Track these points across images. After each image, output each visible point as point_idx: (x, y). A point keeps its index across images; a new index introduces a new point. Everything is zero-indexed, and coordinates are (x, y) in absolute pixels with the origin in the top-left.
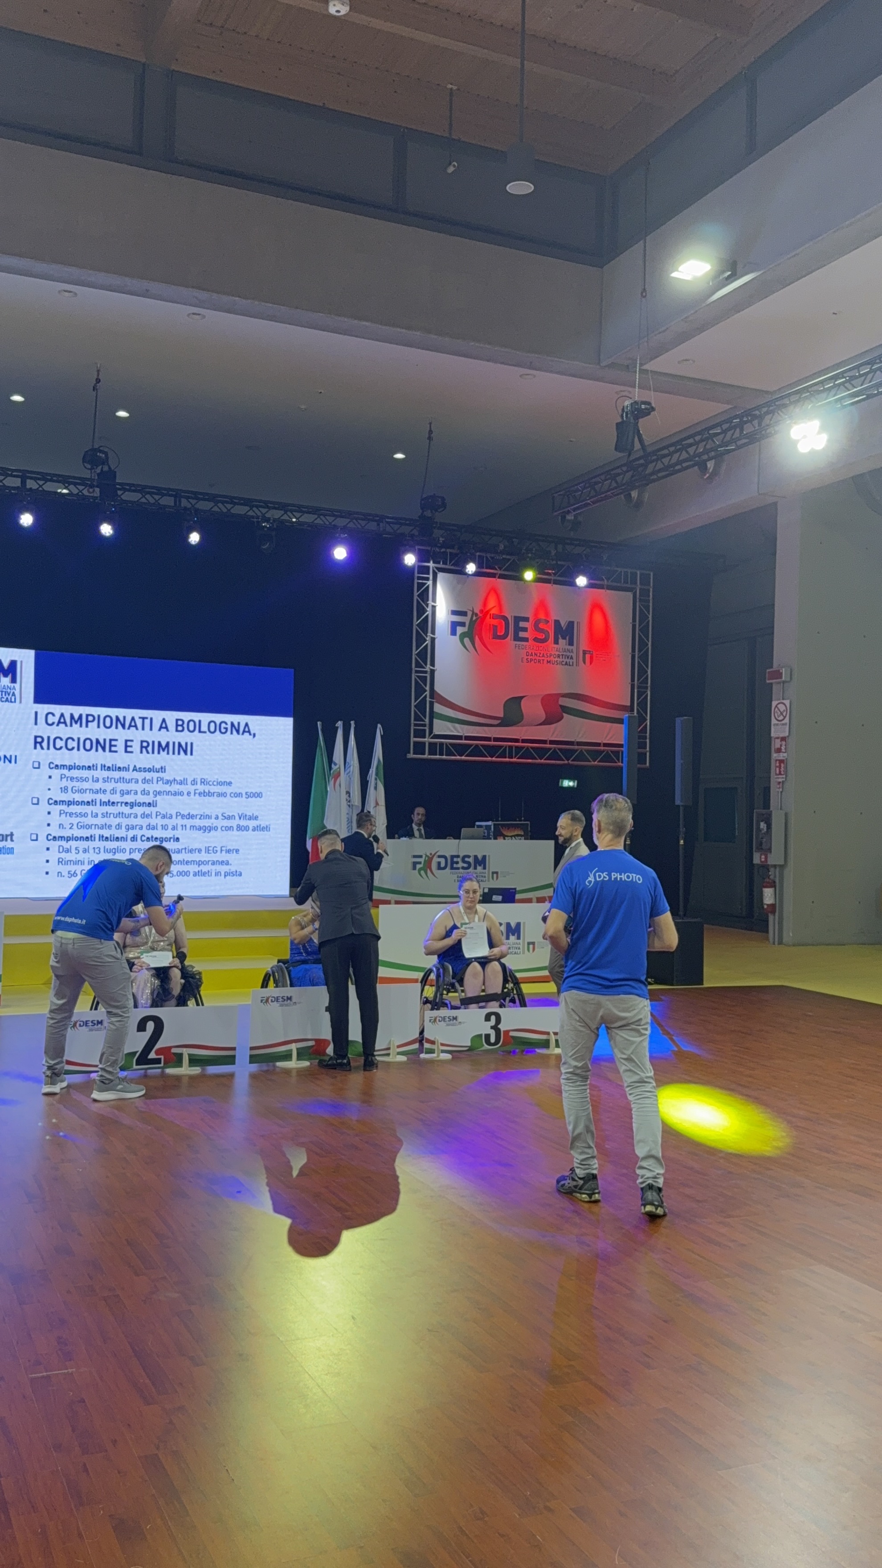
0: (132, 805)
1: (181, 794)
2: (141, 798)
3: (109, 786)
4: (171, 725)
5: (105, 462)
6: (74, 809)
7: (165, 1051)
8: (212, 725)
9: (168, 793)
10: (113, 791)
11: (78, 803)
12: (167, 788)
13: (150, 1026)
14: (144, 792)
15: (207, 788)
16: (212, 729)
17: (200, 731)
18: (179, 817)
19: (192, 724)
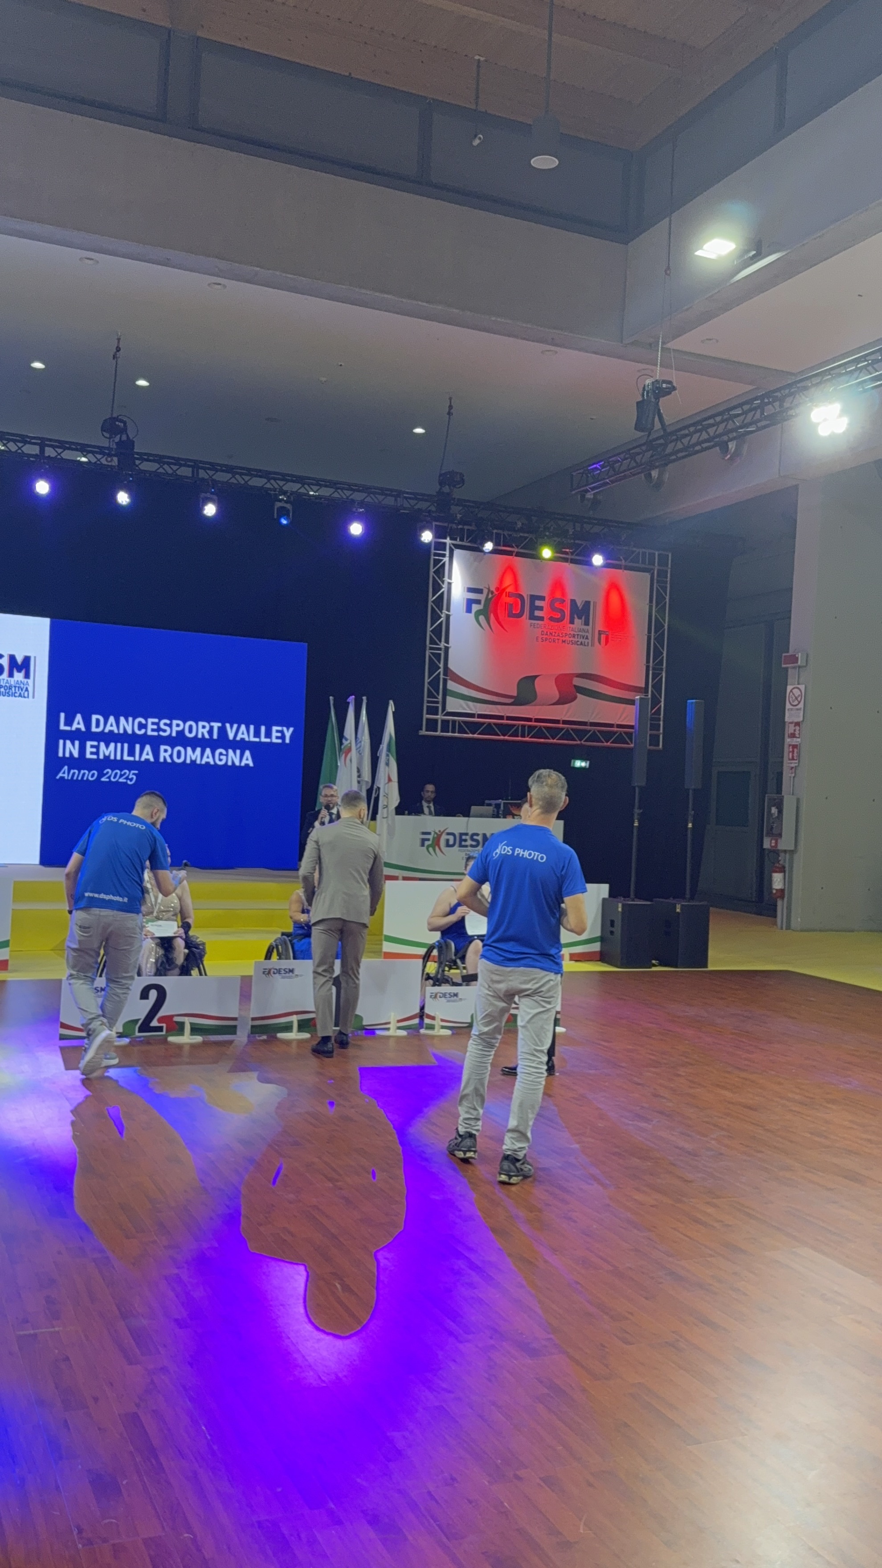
5: (124, 430)
7: (167, 1019)
13: (153, 994)
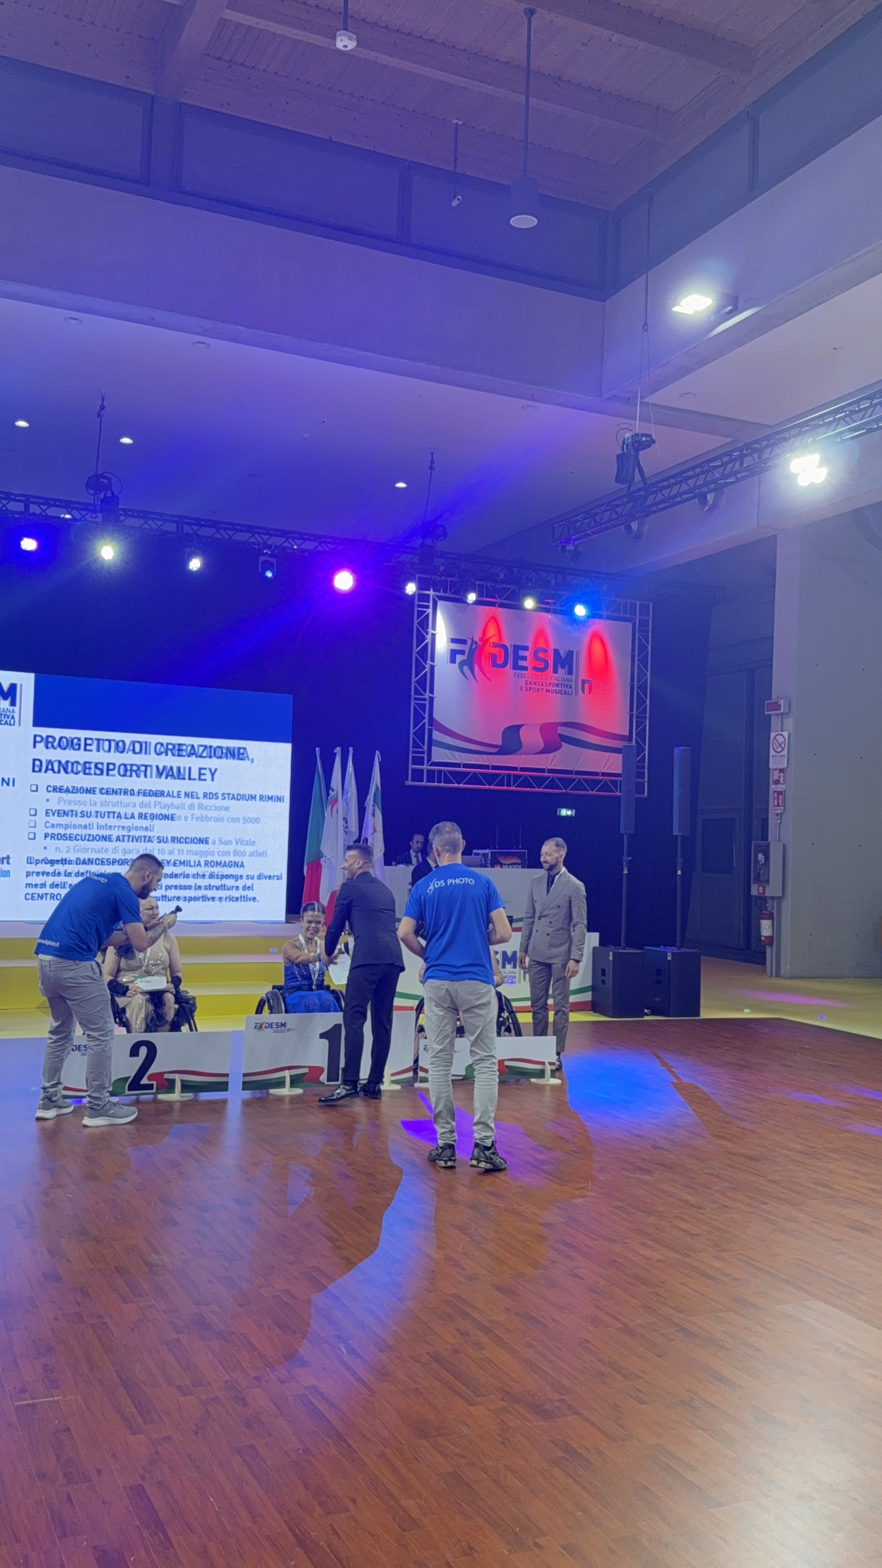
0: (129, 829)
1: (178, 818)
2: (138, 822)
5: (109, 487)
7: (158, 1076)
8: (208, 750)
9: (165, 817)
11: (75, 827)
12: (164, 812)
13: (143, 1051)
14: (142, 816)
15: (204, 813)
18: (176, 842)
19: (189, 749)
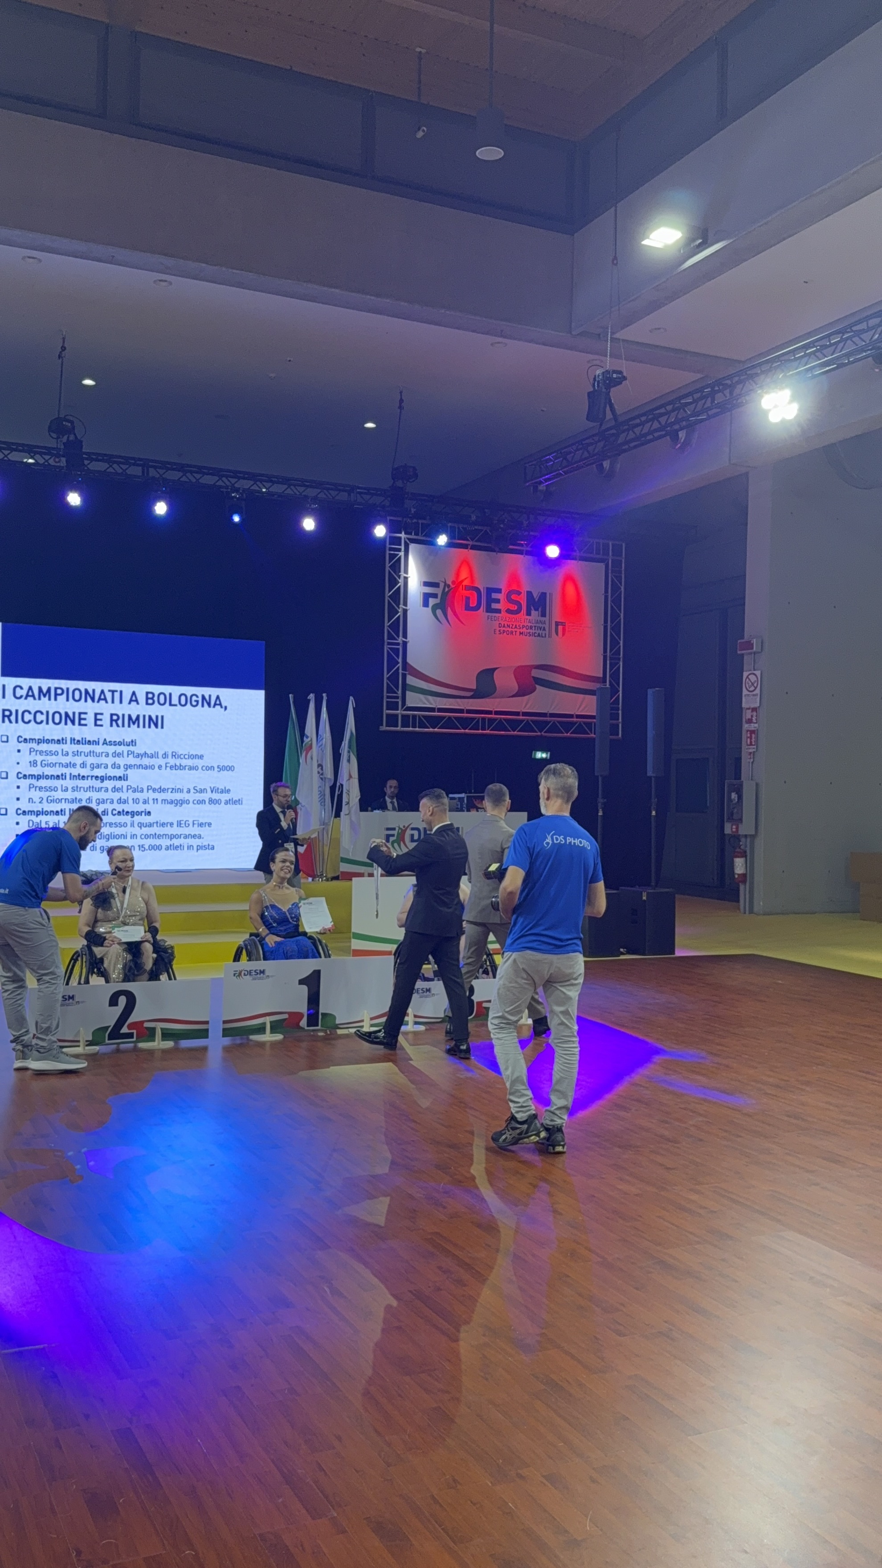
0: (102, 779)
1: (152, 767)
2: (111, 772)
3: (78, 760)
4: (142, 698)
5: (72, 430)
6: (43, 783)
7: (138, 1025)
8: (183, 698)
9: (139, 766)
10: (83, 765)
11: (47, 777)
12: (137, 761)
13: (122, 1000)
14: (115, 766)
15: (178, 762)
16: (183, 702)
17: (171, 705)
18: (150, 791)
19: (162, 697)
